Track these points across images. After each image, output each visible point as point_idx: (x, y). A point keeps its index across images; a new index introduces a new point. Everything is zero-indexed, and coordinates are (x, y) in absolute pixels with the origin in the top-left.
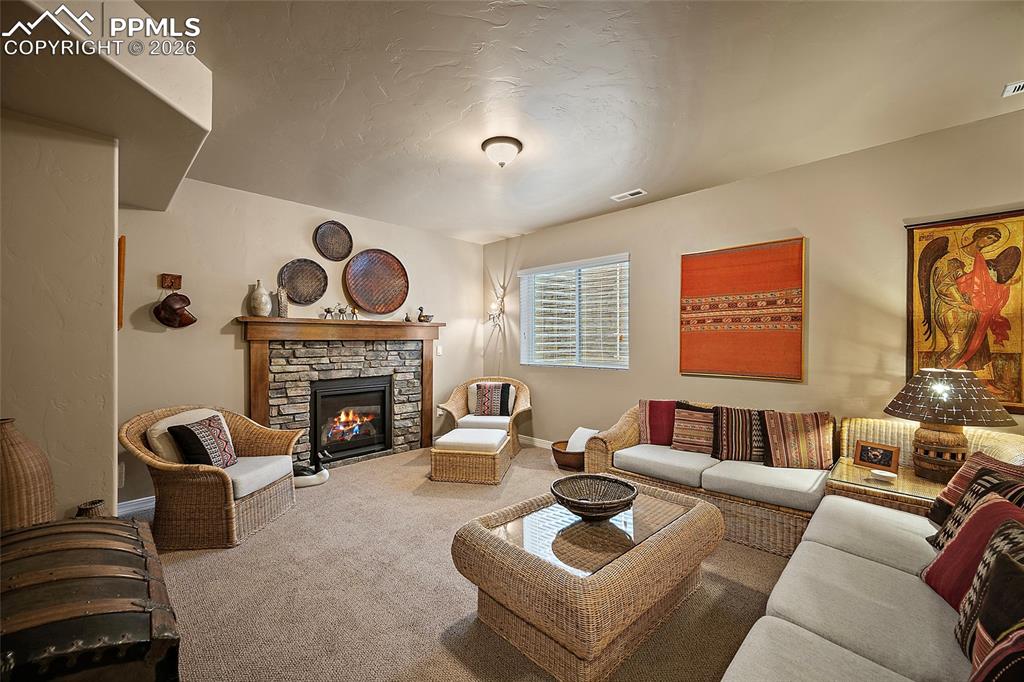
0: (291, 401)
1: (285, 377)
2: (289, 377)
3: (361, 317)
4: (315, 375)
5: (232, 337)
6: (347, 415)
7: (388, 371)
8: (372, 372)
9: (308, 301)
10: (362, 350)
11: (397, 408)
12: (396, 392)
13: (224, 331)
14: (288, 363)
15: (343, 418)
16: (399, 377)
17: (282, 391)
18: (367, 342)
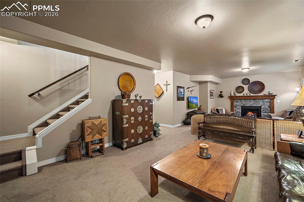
0: (237, 109)
1: (236, 105)
2: (237, 105)
3: (252, 95)
4: (242, 105)
5: (229, 99)
6: (250, 113)
7: (260, 105)
8: (255, 105)
9: (241, 93)
10: (252, 101)
11: (262, 113)
12: (262, 110)
13: (228, 98)
14: (237, 103)
15: (249, 113)
16: (262, 107)
17: (236, 107)
18: (253, 99)
